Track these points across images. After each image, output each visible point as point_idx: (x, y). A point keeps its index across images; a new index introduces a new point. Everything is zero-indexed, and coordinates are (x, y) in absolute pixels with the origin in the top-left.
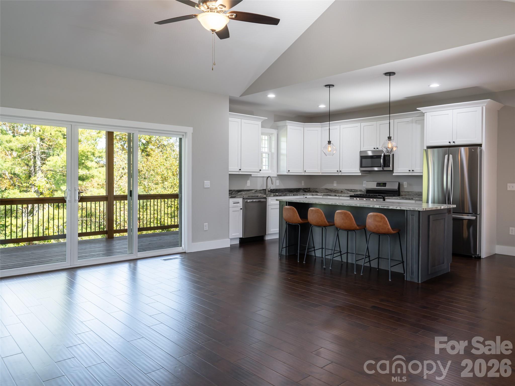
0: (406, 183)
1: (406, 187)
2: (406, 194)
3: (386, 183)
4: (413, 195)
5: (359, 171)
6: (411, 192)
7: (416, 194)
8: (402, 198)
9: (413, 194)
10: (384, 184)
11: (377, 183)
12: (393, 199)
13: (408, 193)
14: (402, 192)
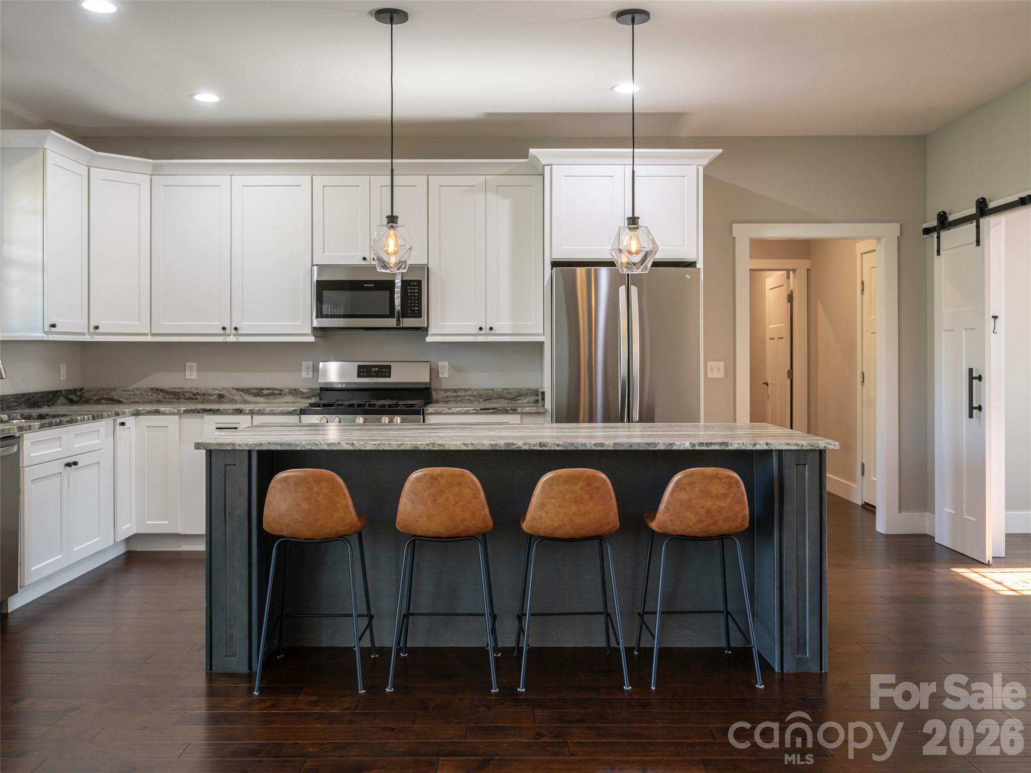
0: (446, 364)
1: (446, 375)
2: (447, 397)
3: (390, 366)
4: (471, 398)
5: (309, 331)
6: (465, 390)
7: (480, 396)
8: (481, 409)
9: (469, 396)
10: (385, 371)
11: (359, 367)
12: (453, 414)
13: (455, 394)
14: (435, 390)
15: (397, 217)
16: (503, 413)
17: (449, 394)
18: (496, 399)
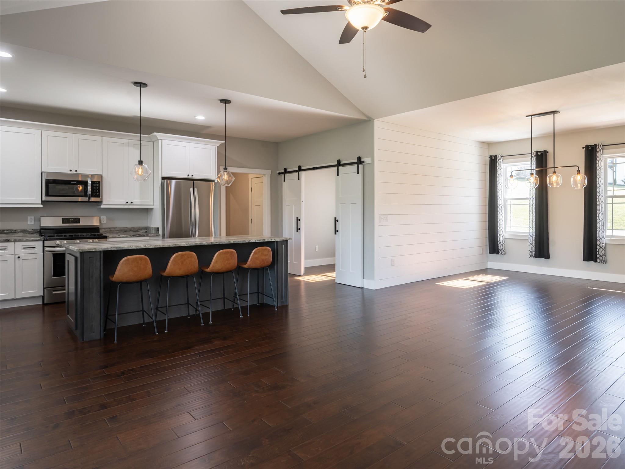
0: (105, 217)
1: (105, 222)
2: (106, 231)
3: (79, 218)
4: (117, 231)
5: (40, 202)
6: (114, 228)
7: (121, 230)
9: (116, 230)
10: (77, 220)
11: (63, 219)
13: (109, 230)
14: (101, 228)
15: (143, 161)
16: (142, 236)
17: (107, 230)
18: (128, 231)
